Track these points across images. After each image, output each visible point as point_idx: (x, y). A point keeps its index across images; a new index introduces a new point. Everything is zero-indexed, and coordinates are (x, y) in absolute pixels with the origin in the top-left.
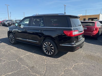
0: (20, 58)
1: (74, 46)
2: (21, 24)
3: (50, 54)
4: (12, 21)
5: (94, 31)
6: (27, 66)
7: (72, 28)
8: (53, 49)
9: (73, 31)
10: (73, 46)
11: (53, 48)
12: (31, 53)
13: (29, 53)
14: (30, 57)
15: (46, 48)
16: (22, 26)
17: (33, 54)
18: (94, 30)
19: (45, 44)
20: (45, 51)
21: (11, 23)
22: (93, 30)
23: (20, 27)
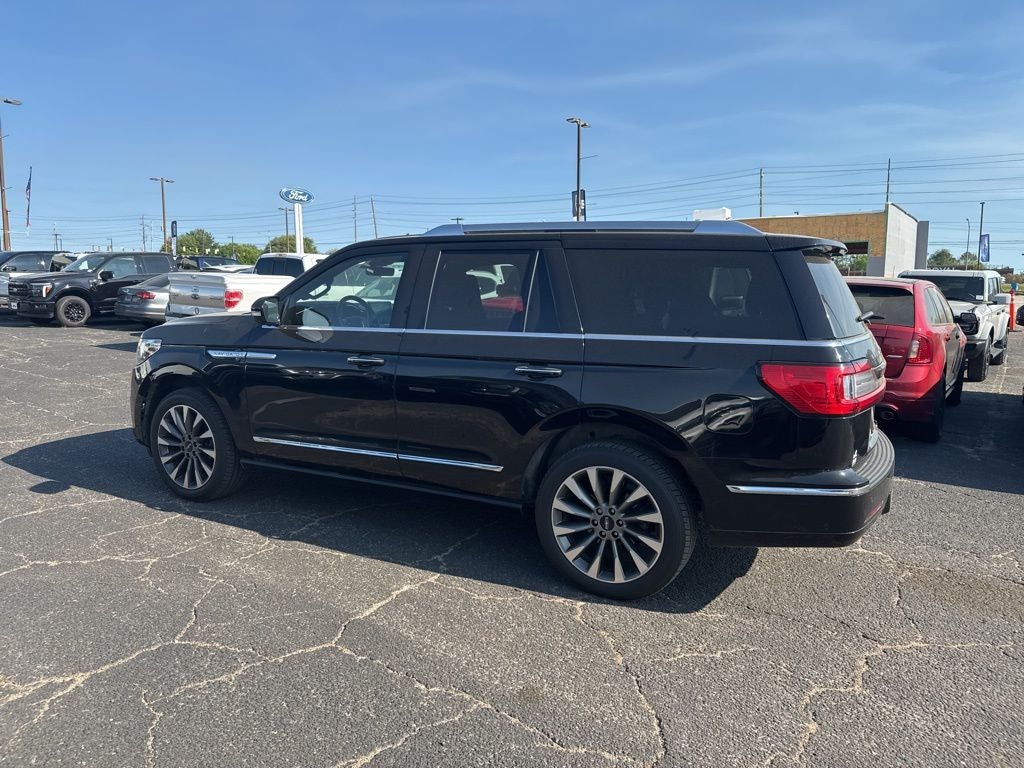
0: (360, 623)
1: (857, 491)
2: (302, 307)
3: (619, 577)
4: (55, 267)
5: (914, 363)
6: (472, 687)
7: (833, 344)
8: (652, 530)
9: (842, 367)
10: (845, 492)
11: (656, 518)
12: (433, 578)
13: (411, 581)
14: (448, 614)
15: (586, 521)
16: (313, 327)
17: (457, 583)
18: (913, 356)
19: (570, 483)
20: (571, 555)
21: (47, 287)
22: (907, 361)
23: (294, 334)
